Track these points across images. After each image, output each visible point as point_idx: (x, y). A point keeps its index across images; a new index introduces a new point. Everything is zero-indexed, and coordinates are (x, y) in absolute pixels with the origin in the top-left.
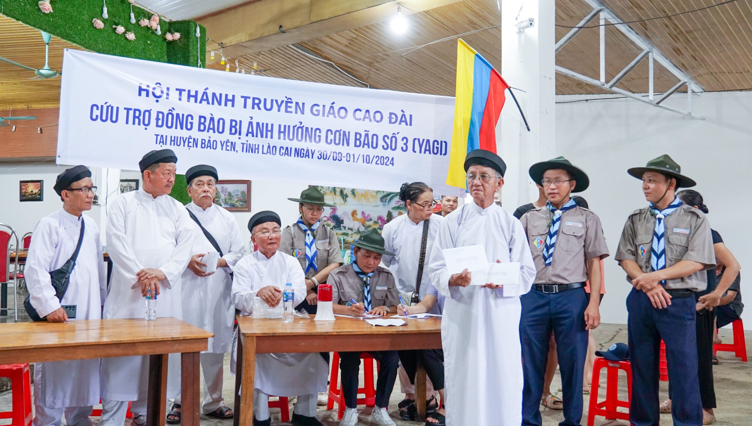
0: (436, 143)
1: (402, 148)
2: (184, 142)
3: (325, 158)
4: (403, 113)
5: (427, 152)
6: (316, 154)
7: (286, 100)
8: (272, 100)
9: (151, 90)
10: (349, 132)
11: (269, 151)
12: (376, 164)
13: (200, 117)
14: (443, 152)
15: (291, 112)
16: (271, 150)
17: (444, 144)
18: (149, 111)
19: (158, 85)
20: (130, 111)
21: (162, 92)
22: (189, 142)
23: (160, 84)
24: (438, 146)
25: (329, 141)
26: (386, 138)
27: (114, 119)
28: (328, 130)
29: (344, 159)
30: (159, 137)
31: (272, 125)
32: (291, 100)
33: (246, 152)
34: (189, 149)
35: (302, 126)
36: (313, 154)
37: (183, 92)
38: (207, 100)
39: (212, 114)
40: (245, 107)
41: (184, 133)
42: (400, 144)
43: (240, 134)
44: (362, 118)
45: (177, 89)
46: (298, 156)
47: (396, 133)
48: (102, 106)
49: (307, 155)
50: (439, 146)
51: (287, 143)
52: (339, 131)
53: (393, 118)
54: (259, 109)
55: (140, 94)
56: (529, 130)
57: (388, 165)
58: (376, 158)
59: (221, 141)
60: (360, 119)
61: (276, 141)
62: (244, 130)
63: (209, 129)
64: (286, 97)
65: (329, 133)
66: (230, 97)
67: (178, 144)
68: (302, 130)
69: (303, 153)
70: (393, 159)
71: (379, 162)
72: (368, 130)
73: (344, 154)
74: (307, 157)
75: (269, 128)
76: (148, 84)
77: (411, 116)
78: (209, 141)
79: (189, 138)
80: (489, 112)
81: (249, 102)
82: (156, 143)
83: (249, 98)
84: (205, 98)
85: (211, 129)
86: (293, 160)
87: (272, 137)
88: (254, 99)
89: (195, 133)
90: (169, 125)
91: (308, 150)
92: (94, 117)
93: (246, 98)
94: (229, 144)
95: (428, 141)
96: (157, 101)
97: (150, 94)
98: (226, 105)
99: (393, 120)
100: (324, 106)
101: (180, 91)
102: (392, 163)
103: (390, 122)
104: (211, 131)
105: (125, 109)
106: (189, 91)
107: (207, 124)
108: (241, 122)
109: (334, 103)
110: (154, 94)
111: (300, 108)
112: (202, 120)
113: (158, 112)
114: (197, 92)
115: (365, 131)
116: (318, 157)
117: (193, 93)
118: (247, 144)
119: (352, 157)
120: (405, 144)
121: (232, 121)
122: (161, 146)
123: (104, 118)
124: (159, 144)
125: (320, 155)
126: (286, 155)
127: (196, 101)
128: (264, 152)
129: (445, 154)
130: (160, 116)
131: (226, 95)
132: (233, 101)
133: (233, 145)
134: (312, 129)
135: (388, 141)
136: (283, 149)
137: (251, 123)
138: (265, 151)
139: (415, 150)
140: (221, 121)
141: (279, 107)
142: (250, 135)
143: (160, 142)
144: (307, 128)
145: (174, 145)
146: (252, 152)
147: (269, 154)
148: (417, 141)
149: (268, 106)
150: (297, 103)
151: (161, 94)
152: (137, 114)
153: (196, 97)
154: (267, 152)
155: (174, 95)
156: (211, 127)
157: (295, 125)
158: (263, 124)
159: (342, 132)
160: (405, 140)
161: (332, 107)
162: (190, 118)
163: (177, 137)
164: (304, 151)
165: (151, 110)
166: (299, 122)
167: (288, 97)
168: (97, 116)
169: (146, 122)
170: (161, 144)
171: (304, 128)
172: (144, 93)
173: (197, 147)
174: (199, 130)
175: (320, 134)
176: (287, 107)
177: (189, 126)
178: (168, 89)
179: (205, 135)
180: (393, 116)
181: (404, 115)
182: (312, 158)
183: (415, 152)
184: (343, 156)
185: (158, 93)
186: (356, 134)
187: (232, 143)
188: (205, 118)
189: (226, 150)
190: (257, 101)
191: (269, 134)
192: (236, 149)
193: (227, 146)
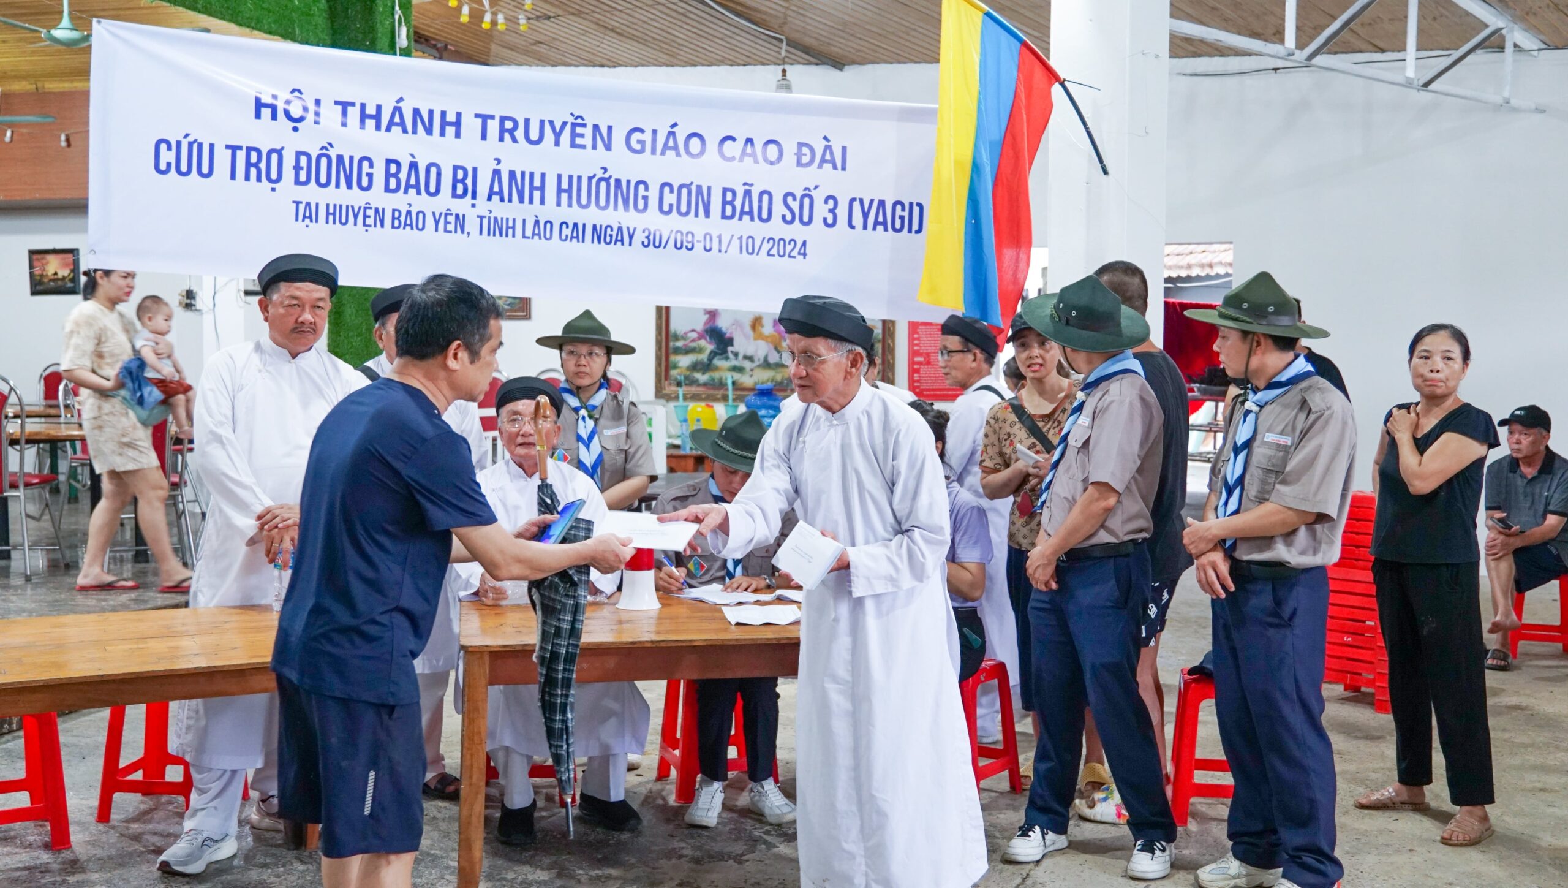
0: (899, 207)
1: (825, 219)
2: (356, 216)
3: (657, 244)
4: (827, 143)
5: (880, 228)
6: (639, 237)
7: (571, 120)
8: (542, 122)
9: (281, 106)
10: (709, 188)
11: (536, 232)
12: (769, 254)
13: (389, 162)
14: (915, 227)
15: (583, 147)
16: (542, 229)
17: (916, 210)
18: (279, 152)
19: (297, 94)
20: (238, 152)
21: (305, 109)
22: (365, 216)
23: (300, 92)
24: (902, 214)
25: (666, 208)
26: (790, 199)
27: (205, 170)
28: (664, 185)
29: (699, 247)
30: (302, 207)
31: (543, 175)
32: (583, 119)
33: (489, 234)
34: (367, 230)
35: (607, 175)
36: (631, 237)
37: (350, 109)
38: (402, 124)
39: (413, 156)
40: (484, 137)
41: (355, 197)
42: (821, 210)
43: (474, 197)
44: (738, 156)
45: (337, 103)
46: (599, 242)
47: (812, 188)
48: (179, 143)
49: (619, 238)
50: (906, 214)
51: (574, 214)
52: (688, 186)
53: (805, 155)
54: (515, 140)
55: (258, 115)
56: (1106, 172)
57: (794, 257)
58: (768, 242)
59: (434, 214)
60: (733, 159)
61: (552, 210)
62: (483, 188)
63: (408, 186)
64: (572, 114)
65: (667, 189)
66: (451, 117)
67: (344, 220)
68: (608, 186)
69: (611, 236)
70: (804, 244)
71: (774, 251)
72: (750, 182)
73: (699, 236)
74: (619, 244)
75: (537, 183)
76: (275, 93)
77: (844, 149)
78: (409, 213)
79: (365, 208)
80: (1014, 138)
81: (493, 126)
82: (297, 220)
83: (492, 117)
84: (397, 119)
85: (412, 187)
86: (589, 249)
87: (542, 202)
88: (503, 119)
89: (377, 197)
90: (323, 180)
91: (620, 229)
92: (163, 167)
93: (485, 118)
94: (452, 219)
95: (882, 203)
96: (295, 129)
97: (280, 114)
98: (443, 134)
99: (805, 160)
100: (655, 132)
101: (345, 105)
102: (802, 251)
103: (799, 164)
104: (412, 191)
105: (228, 147)
106: (363, 106)
107: (403, 176)
108: (475, 170)
109: (675, 125)
110: (287, 114)
111: (603, 137)
112: (393, 168)
113: (299, 154)
114: (379, 108)
115: (745, 184)
116: (643, 243)
117: (371, 110)
118: (489, 218)
119: (716, 241)
120: (831, 211)
122: (307, 226)
123: (184, 168)
124: (303, 221)
125: (647, 237)
126: (575, 240)
127: (378, 127)
128: (527, 235)
129: (919, 231)
130: (303, 161)
131: (443, 114)
132: (457, 124)
133: (461, 221)
134: (628, 182)
135: (795, 205)
136: (567, 227)
137: (497, 173)
138: (529, 233)
139: (854, 223)
140: (433, 170)
141: (558, 135)
142: (496, 198)
143: (304, 217)
144: (618, 181)
145: (334, 222)
146: (501, 235)
147: (536, 237)
148: (856, 205)
149: (534, 135)
150: (596, 127)
151: (304, 114)
152: (254, 157)
153: (377, 117)
154: (534, 234)
155: (331, 114)
156: (413, 182)
157: (591, 175)
158: (523, 173)
159: (694, 188)
160: (831, 202)
161: (671, 134)
162: (366, 164)
163: (341, 206)
164: (612, 230)
165: (283, 148)
166: (602, 168)
167: (576, 115)
168: (169, 165)
169: (274, 176)
170: (307, 221)
171: (612, 181)
172: (266, 113)
173: (382, 226)
174: (387, 189)
175: (646, 194)
176: (574, 135)
177: (365, 183)
178: (318, 102)
179: (400, 201)
180: (805, 150)
181: (828, 148)
182: (630, 244)
183: (852, 227)
184: (696, 239)
185: (296, 112)
186: (725, 190)
187: (457, 216)
188: (398, 164)
189: (446, 231)
190: (509, 125)
191: (537, 194)
192: (466, 230)
193: (447, 223)
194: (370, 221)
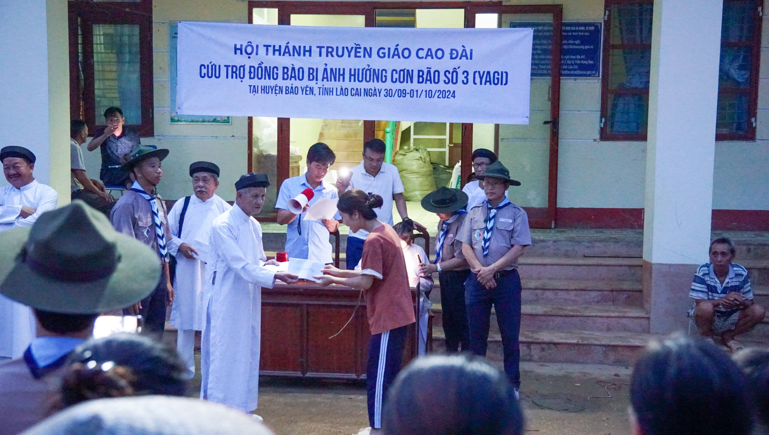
0: (496, 74)
1: (463, 81)
2: (272, 90)
3: (391, 95)
4: (463, 48)
5: (488, 84)
6: (383, 93)
7: (355, 46)
8: (343, 48)
9: (244, 49)
10: (412, 71)
12: (438, 97)
13: (284, 68)
14: (504, 82)
15: (360, 57)
16: (344, 92)
17: (504, 75)
18: (243, 67)
19: (249, 43)
20: (229, 68)
21: (253, 49)
22: (275, 90)
24: (498, 77)
25: (394, 80)
26: (447, 73)
27: (217, 75)
28: (393, 70)
29: (408, 96)
30: (252, 87)
31: (344, 69)
32: (359, 45)
33: (323, 95)
34: (276, 95)
35: (369, 68)
36: (380, 93)
37: (269, 48)
38: (289, 52)
39: (293, 65)
40: (320, 55)
41: (271, 83)
42: (461, 77)
43: (317, 80)
44: (424, 57)
45: (264, 46)
46: (367, 96)
47: (457, 68)
48: (208, 66)
49: (375, 93)
50: (500, 77)
51: (357, 85)
52: (403, 70)
53: (454, 54)
54: (332, 56)
55: (236, 53)
57: (450, 98)
58: (438, 92)
59: (301, 87)
60: (422, 58)
61: (347, 84)
62: (320, 76)
63: (291, 77)
64: (355, 44)
65: (394, 72)
66: (308, 49)
67: (268, 92)
68: (370, 72)
69: (372, 93)
70: (454, 92)
71: (441, 96)
72: (430, 67)
74: (375, 96)
75: (342, 73)
76: (242, 44)
77: (471, 50)
78: (292, 87)
79: (276, 87)
81: (324, 51)
82: (250, 92)
83: (324, 47)
84: (287, 51)
85: (293, 77)
86: (363, 99)
87: (344, 80)
88: (328, 47)
89: (280, 82)
90: (260, 76)
91: (375, 90)
92: (203, 75)
93: (320, 48)
94: (308, 89)
95: (489, 73)
96: (249, 57)
97: (244, 52)
98: (304, 55)
99: (454, 56)
100: (389, 49)
101: (267, 47)
102: (453, 95)
103: (452, 58)
104: (293, 79)
105: (225, 66)
106: (274, 46)
107: (289, 73)
108: (317, 69)
109: (398, 45)
110: (246, 52)
111: (368, 53)
112: (286, 70)
113: (251, 67)
114: (280, 46)
115: (427, 68)
116: (385, 95)
117: (277, 48)
118: (323, 88)
119: (415, 93)
120: (465, 77)
121: (309, 69)
122: (254, 95)
123: (210, 75)
125: (386, 93)
126: (357, 95)
127: (280, 54)
129: (506, 84)
130: (252, 69)
131: (305, 47)
132: (310, 51)
133: (312, 90)
134: (378, 70)
135: (450, 76)
136: (354, 90)
137: (325, 70)
138: (338, 93)
139: (476, 82)
140: (301, 70)
141: (350, 53)
142: (325, 80)
143: (253, 91)
144: (374, 70)
145: (264, 93)
146: (328, 95)
147: (341, 95)
148: (477, 74)
149: (340, 53)
150: (365, 49)
151: (252, 51)
152: (234, 69)
153: (279, 50)
154: (341, 94)
155: (262, 51)
156: (293, 75)
157: (363, 68)
158: (336, 69)
159: (406, 71)
160: (465, 74)
161: (396, 49)
162: (275, 69)
163: (266, 86)
164: (372, 91)
165: (245, 65)
166: (368, 65)
167: (357, 44)
168: (205, 74)
169: (242, 76)
171: (372, 70)
172: (238, 52)
173: (282, 93)
174: (284, 79)
175: (386, 75)
176: (356, 52)
177: (275, 77)
178: (257, 46)
179: (288, 83)
180: (454, 52)
182: (380, 96)
183: (476, 84)
184: (407, 92)
185: (249, 51)
186: (419, 71)
187: (310, 88)
188: (287, 68)
189: (306, 94)
190: (330, 50)
191: (341, 77)
192: (314, 93)
193: (306, 91)
194: (277, 92)
